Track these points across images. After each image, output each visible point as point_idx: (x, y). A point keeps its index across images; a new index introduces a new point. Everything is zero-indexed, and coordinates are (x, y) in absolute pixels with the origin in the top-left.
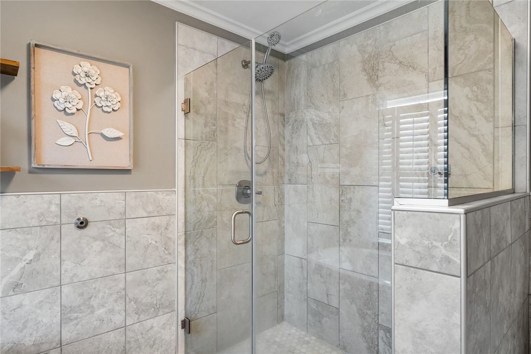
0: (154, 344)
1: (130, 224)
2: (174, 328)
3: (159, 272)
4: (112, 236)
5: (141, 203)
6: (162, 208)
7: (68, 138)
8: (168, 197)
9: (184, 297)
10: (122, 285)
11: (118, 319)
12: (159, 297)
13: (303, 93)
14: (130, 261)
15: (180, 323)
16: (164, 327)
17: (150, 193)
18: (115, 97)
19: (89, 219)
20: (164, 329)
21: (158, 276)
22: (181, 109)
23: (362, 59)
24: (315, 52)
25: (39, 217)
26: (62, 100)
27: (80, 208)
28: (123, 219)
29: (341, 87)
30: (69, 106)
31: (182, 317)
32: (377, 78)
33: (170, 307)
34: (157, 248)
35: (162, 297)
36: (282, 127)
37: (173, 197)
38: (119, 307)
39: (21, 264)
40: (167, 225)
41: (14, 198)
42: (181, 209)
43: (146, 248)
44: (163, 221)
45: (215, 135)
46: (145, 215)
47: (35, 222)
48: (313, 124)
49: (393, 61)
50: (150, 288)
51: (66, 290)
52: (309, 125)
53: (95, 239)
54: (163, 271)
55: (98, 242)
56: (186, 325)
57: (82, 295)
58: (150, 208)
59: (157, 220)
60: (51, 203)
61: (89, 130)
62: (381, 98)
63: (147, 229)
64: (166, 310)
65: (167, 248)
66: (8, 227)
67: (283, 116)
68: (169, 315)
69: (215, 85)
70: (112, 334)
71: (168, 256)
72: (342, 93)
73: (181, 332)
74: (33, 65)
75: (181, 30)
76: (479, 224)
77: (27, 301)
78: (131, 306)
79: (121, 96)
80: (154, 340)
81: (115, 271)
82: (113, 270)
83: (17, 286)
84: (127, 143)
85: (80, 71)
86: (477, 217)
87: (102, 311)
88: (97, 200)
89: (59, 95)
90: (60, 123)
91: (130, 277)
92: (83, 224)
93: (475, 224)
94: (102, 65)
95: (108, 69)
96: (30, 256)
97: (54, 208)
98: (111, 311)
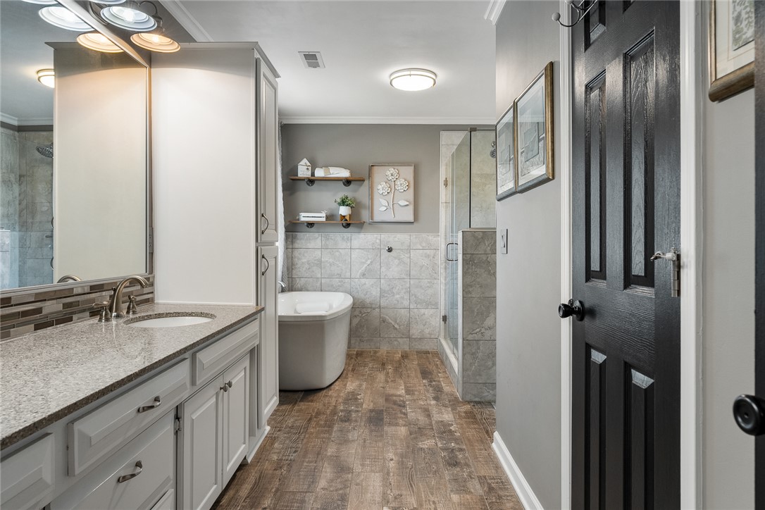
0: (426, 324)
1: (412, 252)
2: (438, 320)
3: (429, 283)
4: (404, 258)
5: (419, 241)
6: (431, 245)
7: (384, 207)
8: (435, 239)
9: (444, 302)
10: (408, 285)
11: (406, 303)
12: (428, 298)
14: (413, 273)
15: (442, 317)
17: (424, 235)
18: (405, 183)
19: (393, 248)
20: (431, 317)
21: (428, 285)
22: (443, 184)
25: (372, 245)
26: (381, 189)
27: (389, 242)
28: (409, 250)
30: (384, 191)
31: (443, 314)
33: (436, 306)
34: (428, 268)
35: (430, 298)
37: (438, 239)
38: (406, 297)
39: (366, 265)
40: (434, 255)
42: (443, 246)
43: (422, 267)
44: (432, 252)
46: (421, 248)
47: (370, 247)
50: (423, 291)
51: (382, 281)
53: (395, 258)
54: (431, 283)
55: (396, 260)
56: (445, 319)
57: (389, 285)
58: (424, 245)
59: (428, 252)
60: (377, 238)
61: (393, 202)
63: (422, 256)
64: (433, 307)
65: (434, 269)
66: (361, 248)
68: (435, 310)
70: (403, 310)
71: (434, 274)
73: (442, 323)
74: (370, 175)
75: (444, 135)
76: (480, 237)
77: (368, 282)
78: (413, 298)
79: (409, 183)
80: (426, 322)
81: (405, 277)
82: (403, 276)
83: (364, 274)
84: (411, 208)
85: (388, 173)
86: (476, 234)
87: (398, 296)
88: (397, 238)
89: (380, 187)
90: (381, 200)
91: (412, 282)
92: (390, 250)
93: (474, 236)
94: (399, 168)
95: (402, 169)
96: (369, 262)
97: (378, 241)
98: (403, 298)
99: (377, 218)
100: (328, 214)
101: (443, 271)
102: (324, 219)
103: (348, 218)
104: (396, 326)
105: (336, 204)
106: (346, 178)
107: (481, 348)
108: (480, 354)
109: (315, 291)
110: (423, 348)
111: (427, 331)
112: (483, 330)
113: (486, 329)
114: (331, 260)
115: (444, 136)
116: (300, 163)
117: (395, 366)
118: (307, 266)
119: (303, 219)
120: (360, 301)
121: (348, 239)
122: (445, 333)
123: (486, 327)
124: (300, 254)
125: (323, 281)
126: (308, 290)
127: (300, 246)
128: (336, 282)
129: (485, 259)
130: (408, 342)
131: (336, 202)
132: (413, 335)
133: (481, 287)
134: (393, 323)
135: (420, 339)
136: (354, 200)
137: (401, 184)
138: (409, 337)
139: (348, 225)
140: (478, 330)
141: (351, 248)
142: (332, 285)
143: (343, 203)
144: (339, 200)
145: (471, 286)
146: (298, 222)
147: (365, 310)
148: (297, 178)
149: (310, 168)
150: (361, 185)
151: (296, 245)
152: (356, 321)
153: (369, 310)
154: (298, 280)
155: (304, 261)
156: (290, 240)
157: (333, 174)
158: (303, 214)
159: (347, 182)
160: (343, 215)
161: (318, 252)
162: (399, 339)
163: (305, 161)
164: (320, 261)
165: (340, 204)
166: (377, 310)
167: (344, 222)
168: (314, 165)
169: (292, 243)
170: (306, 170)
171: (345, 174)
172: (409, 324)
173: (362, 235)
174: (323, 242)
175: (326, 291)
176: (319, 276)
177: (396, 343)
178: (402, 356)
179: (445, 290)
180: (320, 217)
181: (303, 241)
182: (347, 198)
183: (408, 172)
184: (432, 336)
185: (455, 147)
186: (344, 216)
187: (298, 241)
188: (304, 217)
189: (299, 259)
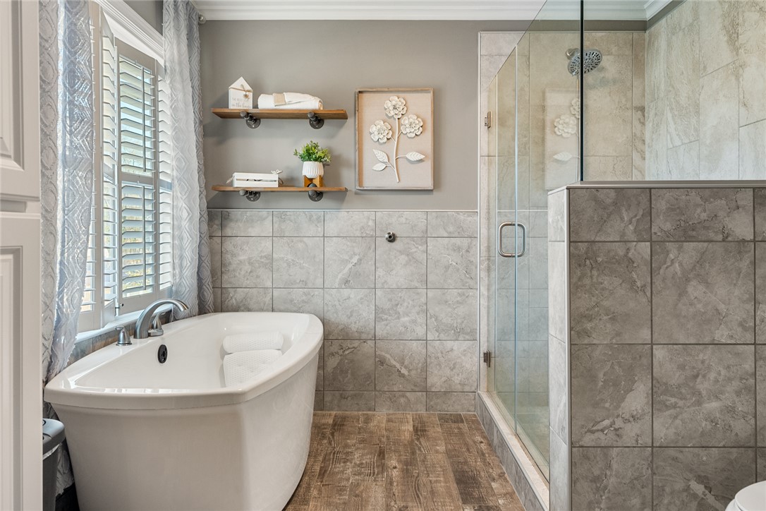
0: (454, 368)
1: (431, 242)
2: (476, 359)
3: (460, 295)
4: (415, 252)
5: (442, 223)
6: (463, 229)
7: (380, 164)
8: (469, 219)
9: (486, 328)
10: (423, 300)
11: (420, 331)
12: (459, 321)
13: (663, 74)
14: (431, 278)
15: (482, 355)
16: (464, 353)
17: (451, 212)
18: (417, 122)
19: (398, 234)
20: (464, 355)
21: (459, 299)
22: (484, 124)
23: (722, 13)
24: (675, 11)
25: (361, 229)
26: (376, 133)
27: (390, 224)
28: (425, 238)
29: (701, 58)
30: (381, 137)
31: (484, 349)
32: (738, 37)
33: (472, 335)
34: (458, 270)
35: (463, 322)
36: (639, 126)
37: (475, 218)
38: (421, 320)
39: (350, 266)
40: (469, 247)
41: (346, 213)
42: (484, 231)
43: (447, 268)
44: (466, 242)
45: (527, 148)
46: (446, 235)
47: (358, 234)
48: (673, 117)
49: (753, 9)
50: (450, 310)
51: (379, 293)
52: (669, 118)
53: (401, 252)
54: (464, 295)
55: (403, 256)
56: (488, 357)
57: (390, 300)
58: (451, 229)
59: (458, 241)
60: (369, 218)
61: (396, 155)
62: (741, 66)
63: (448, 249)
64: (467, 337)
65: (468, 271)
66: (342, 235)
67: (641, 110)
68: (471, 342)
69: (527, 89)
70: (415, 344)
71: (469, 280)
72: (702, 66)
73: (483, 365)
74: (357, 109)
75: (485, 39)
76: (609, 201)
77: (353, 295)
78: (432, 322)
79: (424, 121)
80: (455, 364)
81: (417, 285)
82: (416, 284)
83: (347, 282)
84: (428, 167)
85: (389, 105)
86: (601, 195)
87: (406, 319)
88: (403, 218)
89: (374, 129)
90: (376, 152)
91: (431, 294)
92: (392, 238)
93: (596, 199)
94: (408, 96)
95: (413, 98)
96: (355, 260)
97: (371, 223)
98: (414, 322)
99: (369, 183)
100: (284, 176)
101: (484, 274)
102: (276, 185)
103: (317, 182)
104: (404, 371)
105: (297, 159)
106: (313, 111)
107: (615, 466)
108: (613, 480)
109: (261, 310)
110: (450, 408)
111: (457, 379)
112: (619, 423)
113: (626, 421)
114: (290, 257)
115: (486, 41)
116: (232, 86)
117: (403, 458)
118: (247, 268)
119: (237, 184)
120: (340, 327)
121: (318, 219)
122: (488, 381)
123: (627, 416)
124: (235, 246)
125: (276, 293)
126: (249, 310)
127: (235, 232)
128: (298, 294)
129: (621, 252)
130: (424, 399)
131: (296, 154)
132: (432, 386)
133: (613, 319)
134: (398, 366)
135: (445, 393)
136: (329, 151)
137: (411, 124)
138: (426, 390)
139: (318, 195)
140: (607, 422)
141: (324, 236)
142: (292, 301)
143: (309, 155)
144: (301, 151)
145: (590, 318)
146: (231, 189)
147: (347, 344)
148: (226, 110)
149: (251, 95)
150: (341, 126)
151: (228, 232)
152: (332, 363)
153: (356, 344)
154: (231, 291)
155: (242, 258)
156: (218, 222)
157: (290, 103)
158: (237, 175)
159: (317, 120)
160: (309, 176)
161: (268, 243)
162: (408, 394)
163: (241, 82)
164: (271, 259)
165: (303, 158)
166: (371, 343)
167: (311, 188)
168: (257, 90)
169: (222, 227)
170: (243, 98)
171: (311, 103)
172: (425, 368)
173: (343, 214)
174: (276, 226)
175: (281, 311)
176: (269, 284)
177: (402, 400)
178: (416, 430)
179: (488, 307)
180: (268, 180)
181: (241, 225)
182: (316, 146)
183: (423, 103)
184: (467, 389)
185: (504, 59)
186: (311, 180)
187: (232, 224)
188: (241, 180)
189: (233, 255)
